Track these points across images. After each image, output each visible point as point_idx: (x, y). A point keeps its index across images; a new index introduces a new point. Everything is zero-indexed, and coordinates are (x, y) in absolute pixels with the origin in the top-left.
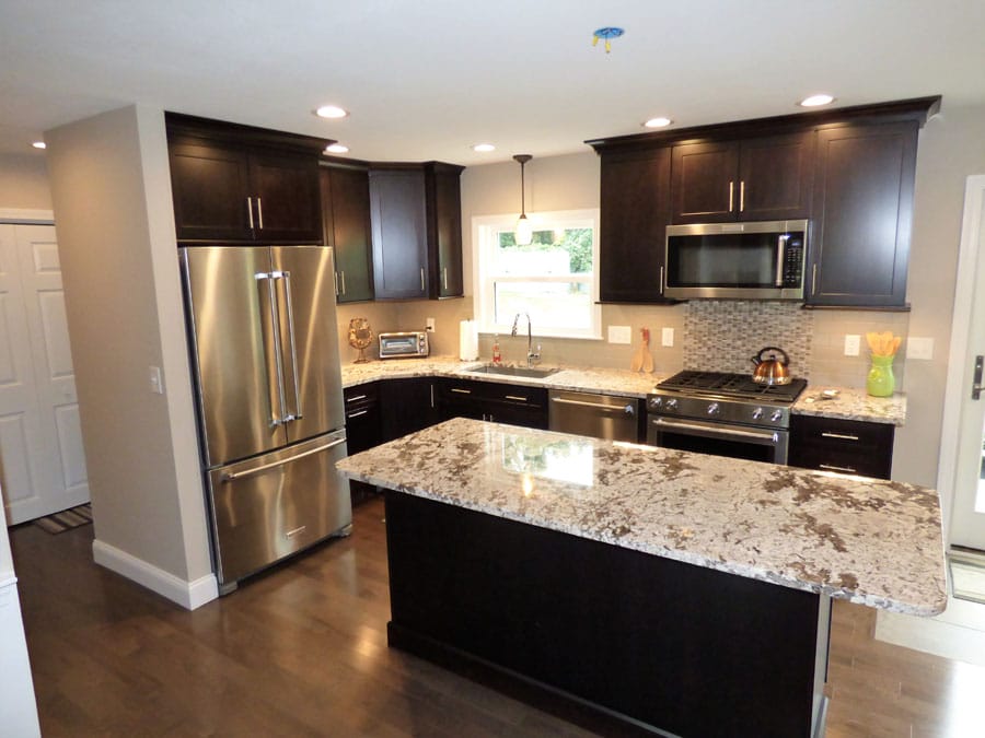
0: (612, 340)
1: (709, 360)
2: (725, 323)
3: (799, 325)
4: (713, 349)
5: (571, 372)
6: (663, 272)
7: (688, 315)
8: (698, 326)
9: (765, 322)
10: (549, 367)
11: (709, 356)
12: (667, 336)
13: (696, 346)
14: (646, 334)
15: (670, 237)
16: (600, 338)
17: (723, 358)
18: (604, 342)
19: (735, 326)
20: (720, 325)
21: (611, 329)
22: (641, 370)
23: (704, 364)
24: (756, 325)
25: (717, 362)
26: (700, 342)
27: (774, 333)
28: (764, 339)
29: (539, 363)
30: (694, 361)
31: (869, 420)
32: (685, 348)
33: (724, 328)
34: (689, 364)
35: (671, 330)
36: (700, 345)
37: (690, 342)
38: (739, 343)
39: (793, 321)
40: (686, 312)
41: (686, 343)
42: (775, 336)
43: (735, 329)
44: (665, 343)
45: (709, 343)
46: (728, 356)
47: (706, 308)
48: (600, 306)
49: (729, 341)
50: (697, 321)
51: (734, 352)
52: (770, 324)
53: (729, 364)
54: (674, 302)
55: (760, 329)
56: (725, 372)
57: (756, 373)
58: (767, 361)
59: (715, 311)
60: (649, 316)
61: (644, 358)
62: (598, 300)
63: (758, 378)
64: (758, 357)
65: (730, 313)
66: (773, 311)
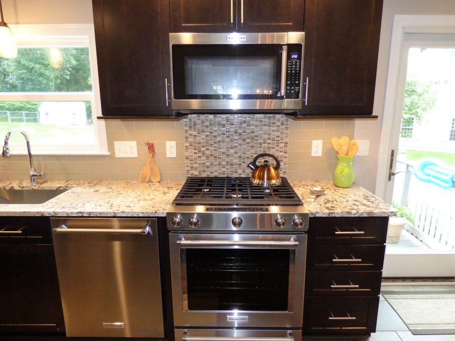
0: (118, 155)
1: (208, 167)
2: (219, 135)
3: (278, 134)
4: (210, 158)
5: (79, 189)
6: (169, 84)
7: (188, 128)
8: (198, 138)
9: (253, 132)
10: (54, 185)
11: (208, 164)
12: (171, 149)
13: (196, 156)
14: (151, 147)
15: (173, 46)
16: (106, 153)
17: (219, 164)
18: (111, 157)
19: (228, 137)
20: (215, 136)
21: (117, 144)
22: (150, 181)
23: (204, 171)
24: (244, 136)
25: (214, 168)
26: (199, 151)
27: (259, 141)
28: (252, 147)
29: (45, 182)
30: (196, 169)
31: (372, 215)
32: (187, 158)
33: (219, 139)
34: (191, 172)
35: (173, 143)
36: (200, 155)
37: (190, 152)
38: (232, 151)
39: (274, 131)
40: (186, 126)
41: (188, 154)
42: (261, 144)
43: (229, 140)
44: (169, 155)
45: (207, 152)
46: (224, 163)
47: (203, 122)
48: (103, 122)
49: (224, 150)
50: (195, 133)
51: (228, 159)
52: (256, 134)
53: (223, 169)
54: (180, 115)
55: (248, 138)
56: (222, 176)
57: (254, 177)
58: (262, 166)
59: (211, 125)
60: (153, 130)
61: (152, 170)
62: (101, 115)
63: (256, 182)
64: (254, 163)
65: (224, 126)
66: (258, 123)
